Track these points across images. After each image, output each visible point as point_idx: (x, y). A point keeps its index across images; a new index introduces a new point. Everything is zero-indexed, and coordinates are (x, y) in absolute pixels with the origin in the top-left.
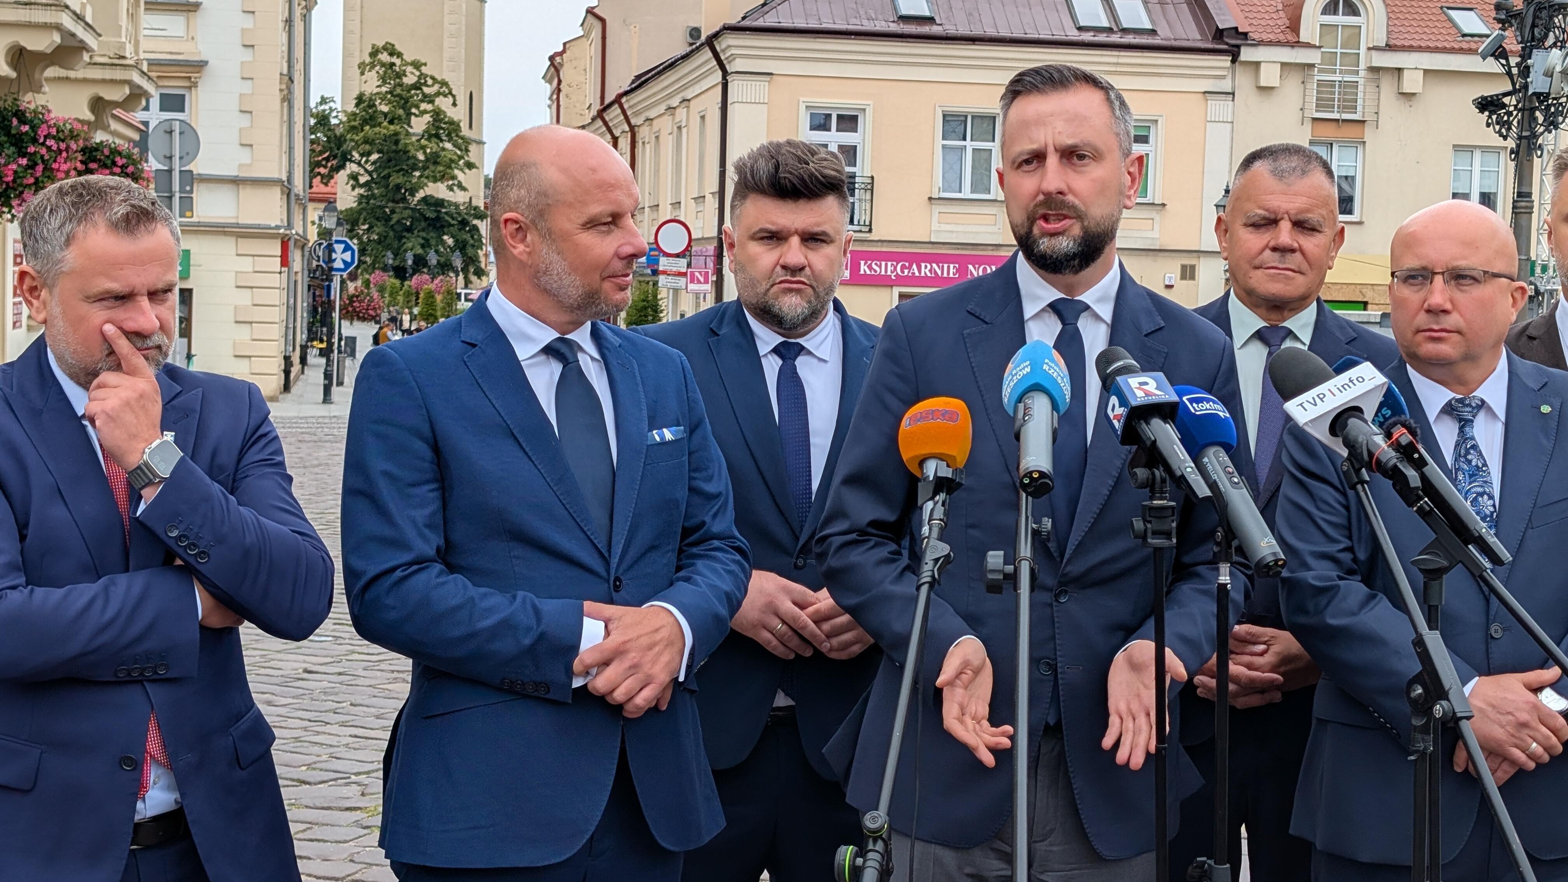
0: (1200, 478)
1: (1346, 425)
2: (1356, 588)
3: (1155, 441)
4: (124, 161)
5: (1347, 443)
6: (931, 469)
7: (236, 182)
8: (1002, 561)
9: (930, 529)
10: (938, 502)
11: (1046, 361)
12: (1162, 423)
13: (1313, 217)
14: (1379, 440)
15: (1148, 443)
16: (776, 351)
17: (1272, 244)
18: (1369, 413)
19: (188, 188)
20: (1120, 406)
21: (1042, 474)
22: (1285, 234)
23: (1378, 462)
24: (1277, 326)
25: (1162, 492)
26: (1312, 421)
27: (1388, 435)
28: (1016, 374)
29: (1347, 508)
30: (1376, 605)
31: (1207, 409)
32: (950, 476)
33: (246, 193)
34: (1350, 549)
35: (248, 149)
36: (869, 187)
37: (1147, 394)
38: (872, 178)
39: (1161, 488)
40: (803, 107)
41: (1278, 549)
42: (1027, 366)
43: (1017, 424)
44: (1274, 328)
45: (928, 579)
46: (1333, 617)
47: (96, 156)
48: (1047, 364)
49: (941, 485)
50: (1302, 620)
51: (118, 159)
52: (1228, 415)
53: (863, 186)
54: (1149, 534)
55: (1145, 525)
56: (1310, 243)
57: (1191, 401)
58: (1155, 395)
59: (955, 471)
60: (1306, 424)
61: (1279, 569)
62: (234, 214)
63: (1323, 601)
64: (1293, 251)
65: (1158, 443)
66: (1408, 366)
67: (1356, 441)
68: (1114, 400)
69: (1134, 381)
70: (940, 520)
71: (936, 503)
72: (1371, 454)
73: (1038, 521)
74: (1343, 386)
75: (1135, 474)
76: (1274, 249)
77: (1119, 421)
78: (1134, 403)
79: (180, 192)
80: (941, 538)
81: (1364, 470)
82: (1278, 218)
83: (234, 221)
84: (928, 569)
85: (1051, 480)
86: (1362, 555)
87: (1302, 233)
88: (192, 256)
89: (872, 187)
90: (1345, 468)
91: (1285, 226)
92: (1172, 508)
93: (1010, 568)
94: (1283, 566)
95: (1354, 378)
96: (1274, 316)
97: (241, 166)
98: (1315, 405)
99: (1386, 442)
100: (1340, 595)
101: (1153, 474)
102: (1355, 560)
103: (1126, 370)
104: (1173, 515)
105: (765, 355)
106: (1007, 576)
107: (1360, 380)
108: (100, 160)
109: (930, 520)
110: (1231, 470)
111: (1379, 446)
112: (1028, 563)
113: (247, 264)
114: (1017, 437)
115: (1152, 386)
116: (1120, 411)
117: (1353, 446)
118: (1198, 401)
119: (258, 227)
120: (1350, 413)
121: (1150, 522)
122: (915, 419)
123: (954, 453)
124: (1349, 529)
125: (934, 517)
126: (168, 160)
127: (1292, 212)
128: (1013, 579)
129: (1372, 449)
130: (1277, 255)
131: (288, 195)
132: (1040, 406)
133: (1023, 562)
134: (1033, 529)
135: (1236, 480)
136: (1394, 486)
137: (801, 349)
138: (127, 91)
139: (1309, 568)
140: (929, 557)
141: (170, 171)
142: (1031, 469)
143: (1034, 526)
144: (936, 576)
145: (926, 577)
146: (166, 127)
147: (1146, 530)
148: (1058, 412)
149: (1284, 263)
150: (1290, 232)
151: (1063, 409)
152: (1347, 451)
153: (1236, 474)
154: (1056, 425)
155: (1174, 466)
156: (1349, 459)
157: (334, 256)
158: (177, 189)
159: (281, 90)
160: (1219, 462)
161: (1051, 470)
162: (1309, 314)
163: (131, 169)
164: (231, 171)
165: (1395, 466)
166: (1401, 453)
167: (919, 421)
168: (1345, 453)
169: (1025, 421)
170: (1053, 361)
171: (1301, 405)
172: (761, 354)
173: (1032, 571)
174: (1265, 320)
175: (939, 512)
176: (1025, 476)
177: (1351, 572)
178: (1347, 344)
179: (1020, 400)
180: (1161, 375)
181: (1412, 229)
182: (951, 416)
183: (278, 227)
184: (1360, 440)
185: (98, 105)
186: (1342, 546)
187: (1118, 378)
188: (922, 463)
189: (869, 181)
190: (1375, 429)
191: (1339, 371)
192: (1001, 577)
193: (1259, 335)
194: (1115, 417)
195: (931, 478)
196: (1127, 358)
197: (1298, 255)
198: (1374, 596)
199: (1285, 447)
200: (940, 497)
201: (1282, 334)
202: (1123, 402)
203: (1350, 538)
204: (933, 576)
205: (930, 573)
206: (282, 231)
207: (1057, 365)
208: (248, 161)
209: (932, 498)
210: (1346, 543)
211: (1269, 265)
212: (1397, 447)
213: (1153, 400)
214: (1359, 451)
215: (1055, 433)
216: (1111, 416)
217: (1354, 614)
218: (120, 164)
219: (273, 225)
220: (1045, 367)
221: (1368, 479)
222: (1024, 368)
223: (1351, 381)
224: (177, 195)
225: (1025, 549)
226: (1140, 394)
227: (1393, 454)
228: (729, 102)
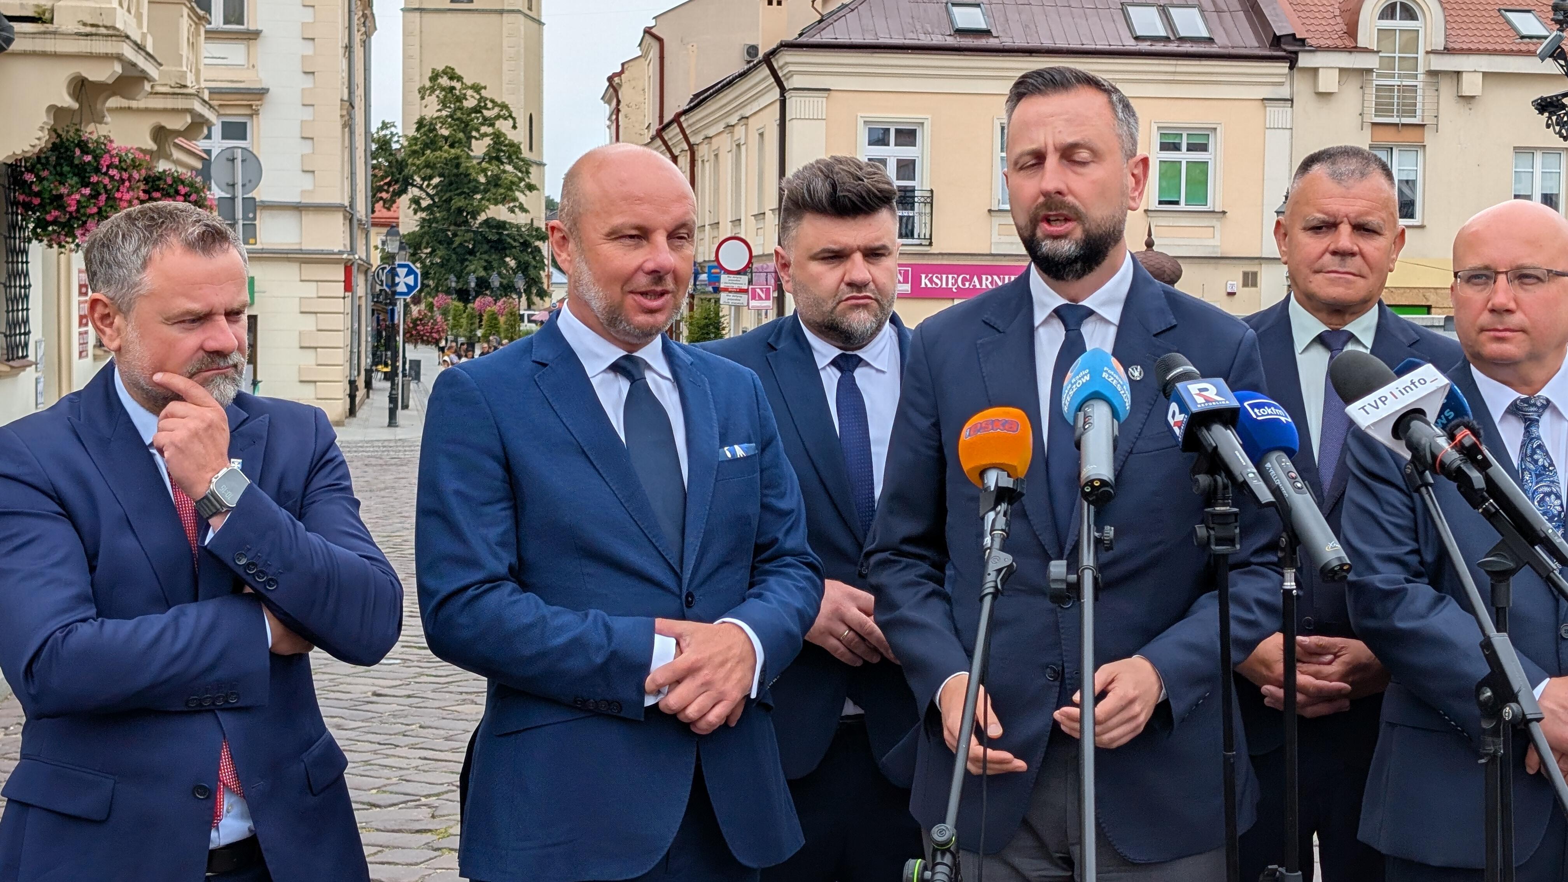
0: (1262, 483)
1: (1409, 428)
2: (1423, 592)
3: (1216, 447)
4: (187, 189)
5: (1412, 446)
6: (992, 479)
7: (299, 208)
8: (1064, 570)
9: (992, 540)
10: (999, 512)
11: (1105, 369)
12: (1224, 429)
13: (1373, 220)
14: (1443, 442)
15: (1210, 450)
16: (834, 363)
17: (1332, 247)
18: (1432, 414)
19: (251, 215)
20: (1180, 413)
21: (1104, 483)
22: (1345, 238)
23: (1442, 464)
24: (1338, 330)
25: (1224, 498)
26: (1374, 424)
27: (1451, 437)
28: (1075, 383)
29: (1413, 510)
30: (1444, 607)
31: (1268, 414)
32: (1011, 486)
33: (309, 219)
34: (1416, 552)
35: (310, 175)
36: (929, 200)
37: (1208, 400)
38: (932, 191)
39: (1224, 495)
40: (861, 122)
41: (1343, 554)
42: (1086, 374)
43: (1077, 433)
44: (1335, 332)
45: (991, 590)
46: (1401, 619)
47: (158, 185)
48: (1106, 371)
49: (1002, 495)
50: (1371, 623)
51: (181, 187)
52: (1290, 420)
53: (922, 200)
54: (1213, 540)
55: (1208, 531)
56: (1370, 246)
57: (1253, 406)
58: (1216, 401)
59: (1016, 481)
60: (1369, 427)
61: (1345, 574)
62: (298, 241)
63: (1390, 604)
64: (1353, 254)
65: (1219, 449)
66: (1472, 367)
67: (1419, 444)
68: (1174, 407)
69: (1194, 387)
70: (1002, 530)
71: (997, 514)
72: (1434, 456)
73: (1100, 529)
74: (1404, 389)
75: (1197, 480)
76: (1334, 253)
77: (1180, 428)
78: (1194, 410)
79: (243, 219)
80: (1004, 548)
81: (1427, 472)
82: (1338, 221)
83: (297, 247)
84: (991, 581)
85: (1112, 488)
86: (1429, 558)
87: (1362, 236)
88: (256, 283)
89: (932, 200)
90: (1409, 471)
91: (1345, 229)
92: (1235, 514)
93: (1073, 578)
94: (1348, 571)
95: (1416, 380)
96: (1335, 320)
97: (303, 192)
98: (1378, 408)
99: (1450, 444)
100: (1408, 598)
101: (1215, 481)
102: (1422, 562)
103: (1186, 377)
104: (1236, 521)
105: (824, 368)
106: (1070, 585)
107: (1422, 382)
108: (163, 189)
109: (992, 531)
110: (1293, 475)
111: (1442, 448)
112: (1091, 572)
113: (310, 290)
114: (1078, 445)
115: (1212, 392)
116: (1180, 417)
117: (1416, 449)
118: (1259, 406)
119: (322, 252)
120: (1412, 415)
121: (1213, 529)
122: (975, 429)
123: (1015, 464)
124: (1416, 532)
125: (996, 527)
126: (230, 188)
127: (1352, 215)
128: (1076, 589)
129: (1435, 451)
130: (1337, 259)
131: (351, 221)
132: (1100, 413)
133: (1086, 571)
134: (1095, 537)
135: (1299, 485)
136: (1459, 488)
137: (859, 361)
138: (189, 120)
139: (1375, 571)
140: (992, 567)
141: (233, 199)
142: (1092, 478)
143: (1097, 534)
144: (999, 586)
145: (989, 588)
146: (228, 155)
147: (1209, 538)
148: (1118, 420)
149: (1345, 267)
150: (1350, 236)
151: (1123, 416)
152: (1410, 454)
153: (1299, 479)
154: (1116, 432)
155: (1236, 470)
156: (1412, 461)
157: (397, 280)
158: (241, 216)
159: (342, 116)
160: (1281, 467)
161: (1113, 479)
162: (1371, 317)
163: (194, 197)
164: (295, 198)
165: (1459, 468)
166: (1465, 455)
167: (979, 431)
168: (1407, 455)
169: (1085, 429)
170: (1112, 369)
171: (1363, 408)
172: (819, 368)
173: (1095, 579)
174: (1326, 324)
175: (1001, 522)
176: (1086, 484)
177: (1418, 575)
178: (1410, 346)
179: (1079, 409)
180: (1221, 381)
181: (1474, 229)
182: (1011, 426)
183: (341, 253)
184: (1423, 442)
185: (160, 134)
186: (1408, 549)
187: (1178, 385)
188: (982, 473)
189: (929, 194)
190: (1438, 431)
191: (1400, 373)
192: (1064, 586)
193: (1320, 340)
194: (1176, 424)
195: (992, 489)
196: (1188, 365)
197: (1358, 258)
198: (1442, 599)
199: (1350, 450)
200: (1002, 507)
201: (1344, 338)
202: (1183, 408)
203: (1416, 540)
204: (996, 587)
205: (992, 584)
206: (345, 256)
207: (1116, 373)
208: (310, 188)
209: (994, 509)
210: (1413, 545)
211: (1330, 269)
212: (1461, 448)
213: (1213, 405)
214: (1422, 454)
215: (1116, 441)
216: (1172, 422)
217: (1422, 617)
218: (183, 192)
219: (336, 250)
220: (1104, 375)
221: (1432, 481)
222: (1083, 377)
223: (1413, 383)
224: (241, 222)
225: (1088, 558)
226: (1200, 400)
227: (1458, 456)
228: (787, 119)
